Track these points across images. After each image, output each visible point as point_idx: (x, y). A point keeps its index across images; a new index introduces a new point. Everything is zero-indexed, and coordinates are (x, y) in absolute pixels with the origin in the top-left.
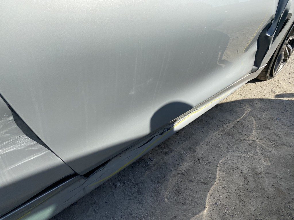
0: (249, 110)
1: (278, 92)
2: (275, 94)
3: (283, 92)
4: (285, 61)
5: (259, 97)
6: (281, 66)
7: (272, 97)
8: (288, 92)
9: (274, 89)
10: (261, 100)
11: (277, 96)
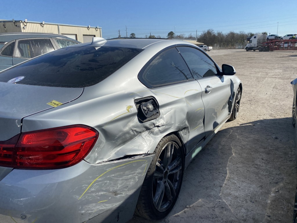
0: (232, 131)
1: (240, 123)
2: (239, 125)
3: (242, 123)
4: (238, 111)
5: (234, 126)
6: (237, 114)
7: (238, 125)
8: (244, 123)
9: (238, 123)
10: (234, 127)
11: (240, 125)
